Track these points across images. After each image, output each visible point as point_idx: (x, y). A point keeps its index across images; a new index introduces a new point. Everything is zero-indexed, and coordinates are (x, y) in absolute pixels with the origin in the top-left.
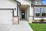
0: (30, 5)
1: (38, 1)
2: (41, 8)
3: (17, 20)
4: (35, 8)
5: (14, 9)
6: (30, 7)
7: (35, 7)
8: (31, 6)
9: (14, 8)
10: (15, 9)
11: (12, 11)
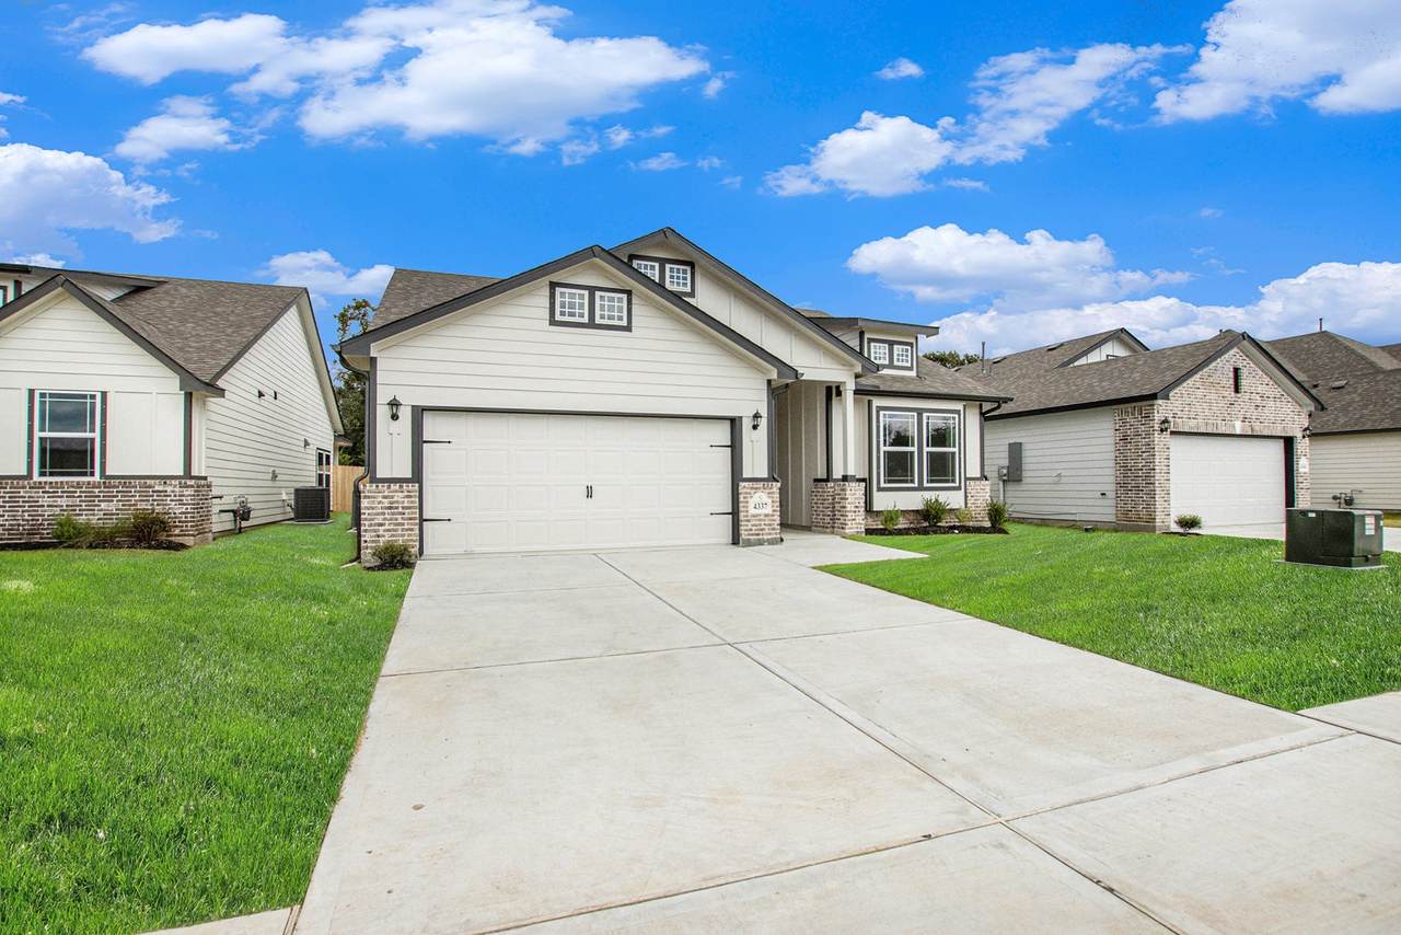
0: (850, 386)
1: (891, 344)
2: (920, 412)
3: (768, 510)
4: (880, 409)
5: (747, 424)
6: (849, 396)
7: (877, 402)
8: (857, 392)
9: (744, 411)
10: (757, 416)
11: (722, 434)
